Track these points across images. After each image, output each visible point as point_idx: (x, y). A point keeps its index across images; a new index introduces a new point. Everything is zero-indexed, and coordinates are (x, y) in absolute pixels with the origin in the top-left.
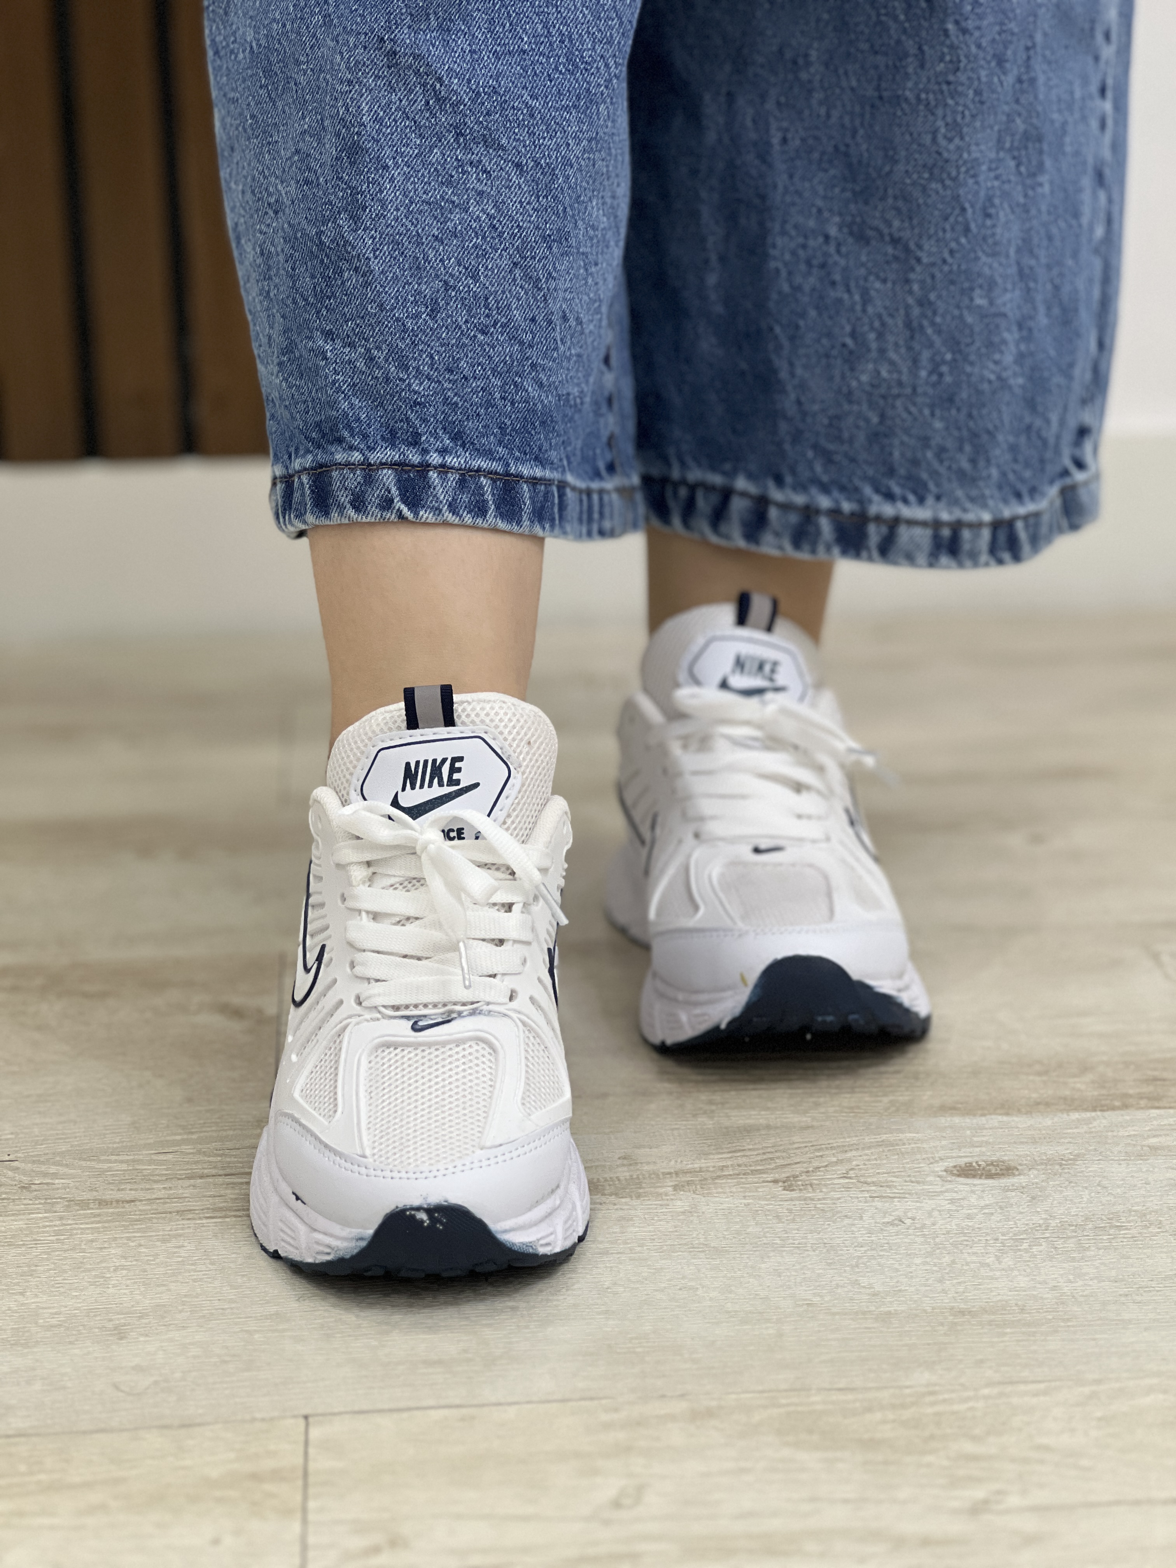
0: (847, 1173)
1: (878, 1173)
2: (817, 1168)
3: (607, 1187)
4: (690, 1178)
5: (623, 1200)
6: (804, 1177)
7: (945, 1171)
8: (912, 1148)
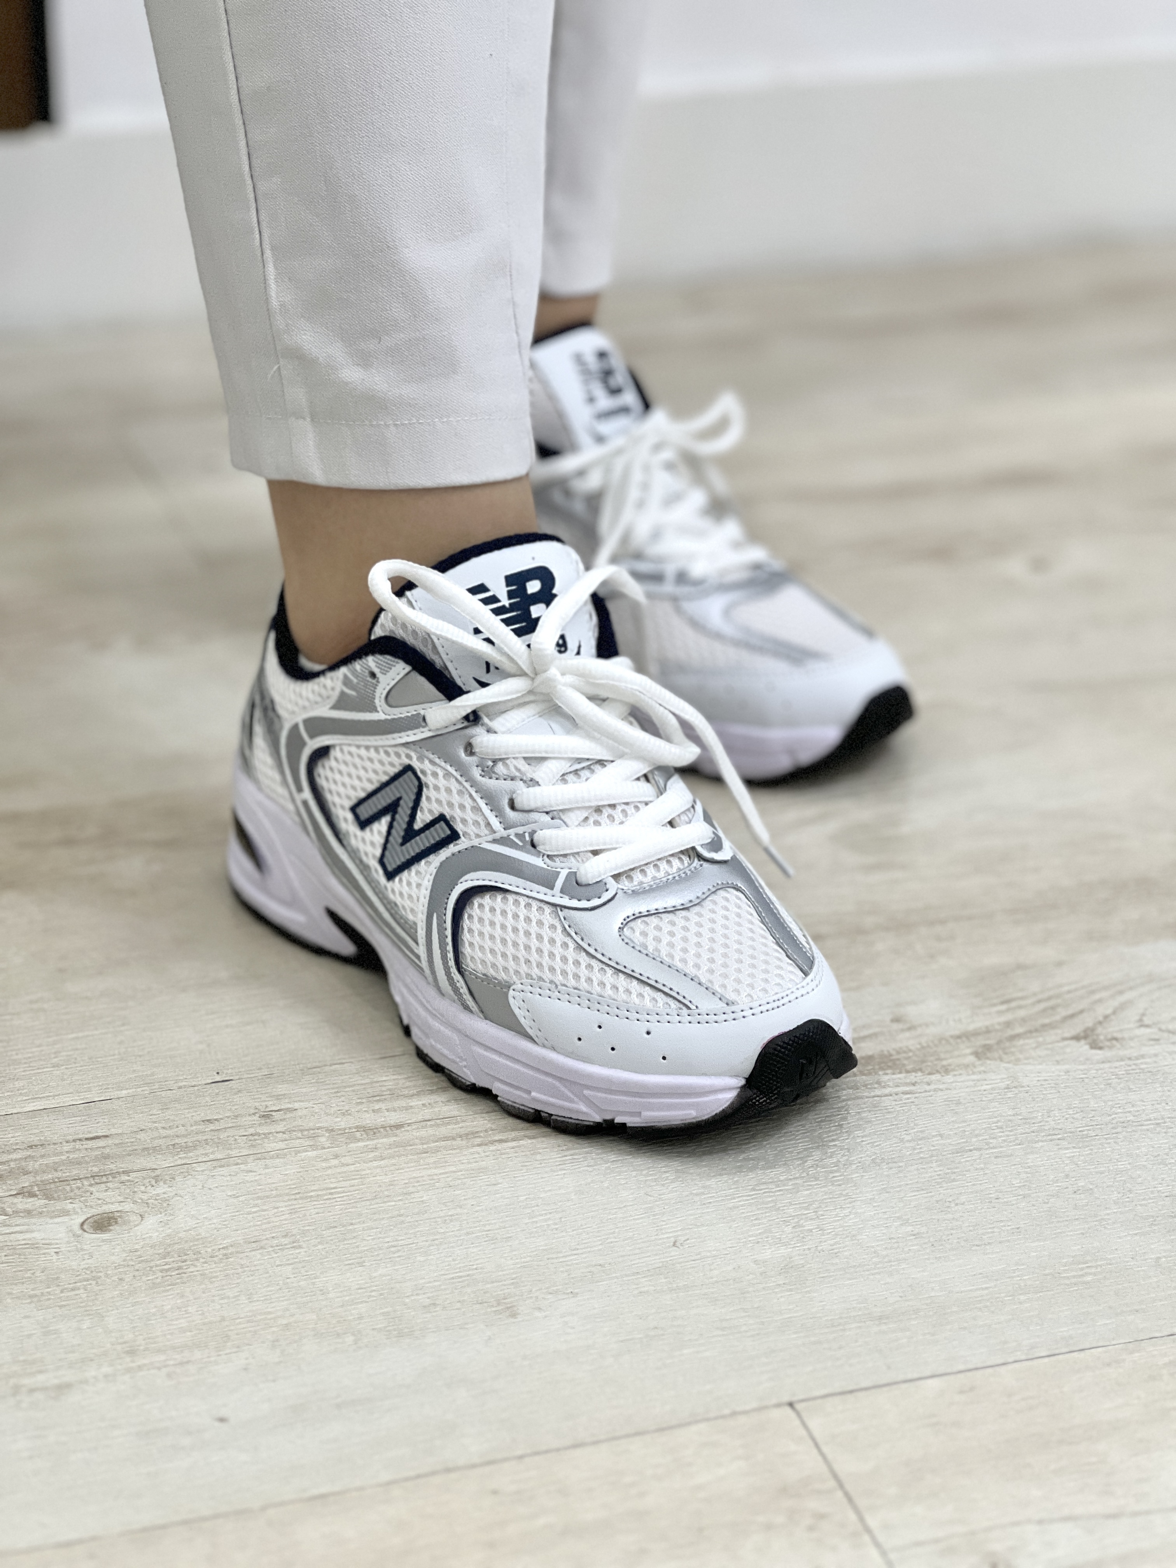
3: (906, 1062)
4: (981, 1041)
5: (933, 1077)
6: (1100, 1030)
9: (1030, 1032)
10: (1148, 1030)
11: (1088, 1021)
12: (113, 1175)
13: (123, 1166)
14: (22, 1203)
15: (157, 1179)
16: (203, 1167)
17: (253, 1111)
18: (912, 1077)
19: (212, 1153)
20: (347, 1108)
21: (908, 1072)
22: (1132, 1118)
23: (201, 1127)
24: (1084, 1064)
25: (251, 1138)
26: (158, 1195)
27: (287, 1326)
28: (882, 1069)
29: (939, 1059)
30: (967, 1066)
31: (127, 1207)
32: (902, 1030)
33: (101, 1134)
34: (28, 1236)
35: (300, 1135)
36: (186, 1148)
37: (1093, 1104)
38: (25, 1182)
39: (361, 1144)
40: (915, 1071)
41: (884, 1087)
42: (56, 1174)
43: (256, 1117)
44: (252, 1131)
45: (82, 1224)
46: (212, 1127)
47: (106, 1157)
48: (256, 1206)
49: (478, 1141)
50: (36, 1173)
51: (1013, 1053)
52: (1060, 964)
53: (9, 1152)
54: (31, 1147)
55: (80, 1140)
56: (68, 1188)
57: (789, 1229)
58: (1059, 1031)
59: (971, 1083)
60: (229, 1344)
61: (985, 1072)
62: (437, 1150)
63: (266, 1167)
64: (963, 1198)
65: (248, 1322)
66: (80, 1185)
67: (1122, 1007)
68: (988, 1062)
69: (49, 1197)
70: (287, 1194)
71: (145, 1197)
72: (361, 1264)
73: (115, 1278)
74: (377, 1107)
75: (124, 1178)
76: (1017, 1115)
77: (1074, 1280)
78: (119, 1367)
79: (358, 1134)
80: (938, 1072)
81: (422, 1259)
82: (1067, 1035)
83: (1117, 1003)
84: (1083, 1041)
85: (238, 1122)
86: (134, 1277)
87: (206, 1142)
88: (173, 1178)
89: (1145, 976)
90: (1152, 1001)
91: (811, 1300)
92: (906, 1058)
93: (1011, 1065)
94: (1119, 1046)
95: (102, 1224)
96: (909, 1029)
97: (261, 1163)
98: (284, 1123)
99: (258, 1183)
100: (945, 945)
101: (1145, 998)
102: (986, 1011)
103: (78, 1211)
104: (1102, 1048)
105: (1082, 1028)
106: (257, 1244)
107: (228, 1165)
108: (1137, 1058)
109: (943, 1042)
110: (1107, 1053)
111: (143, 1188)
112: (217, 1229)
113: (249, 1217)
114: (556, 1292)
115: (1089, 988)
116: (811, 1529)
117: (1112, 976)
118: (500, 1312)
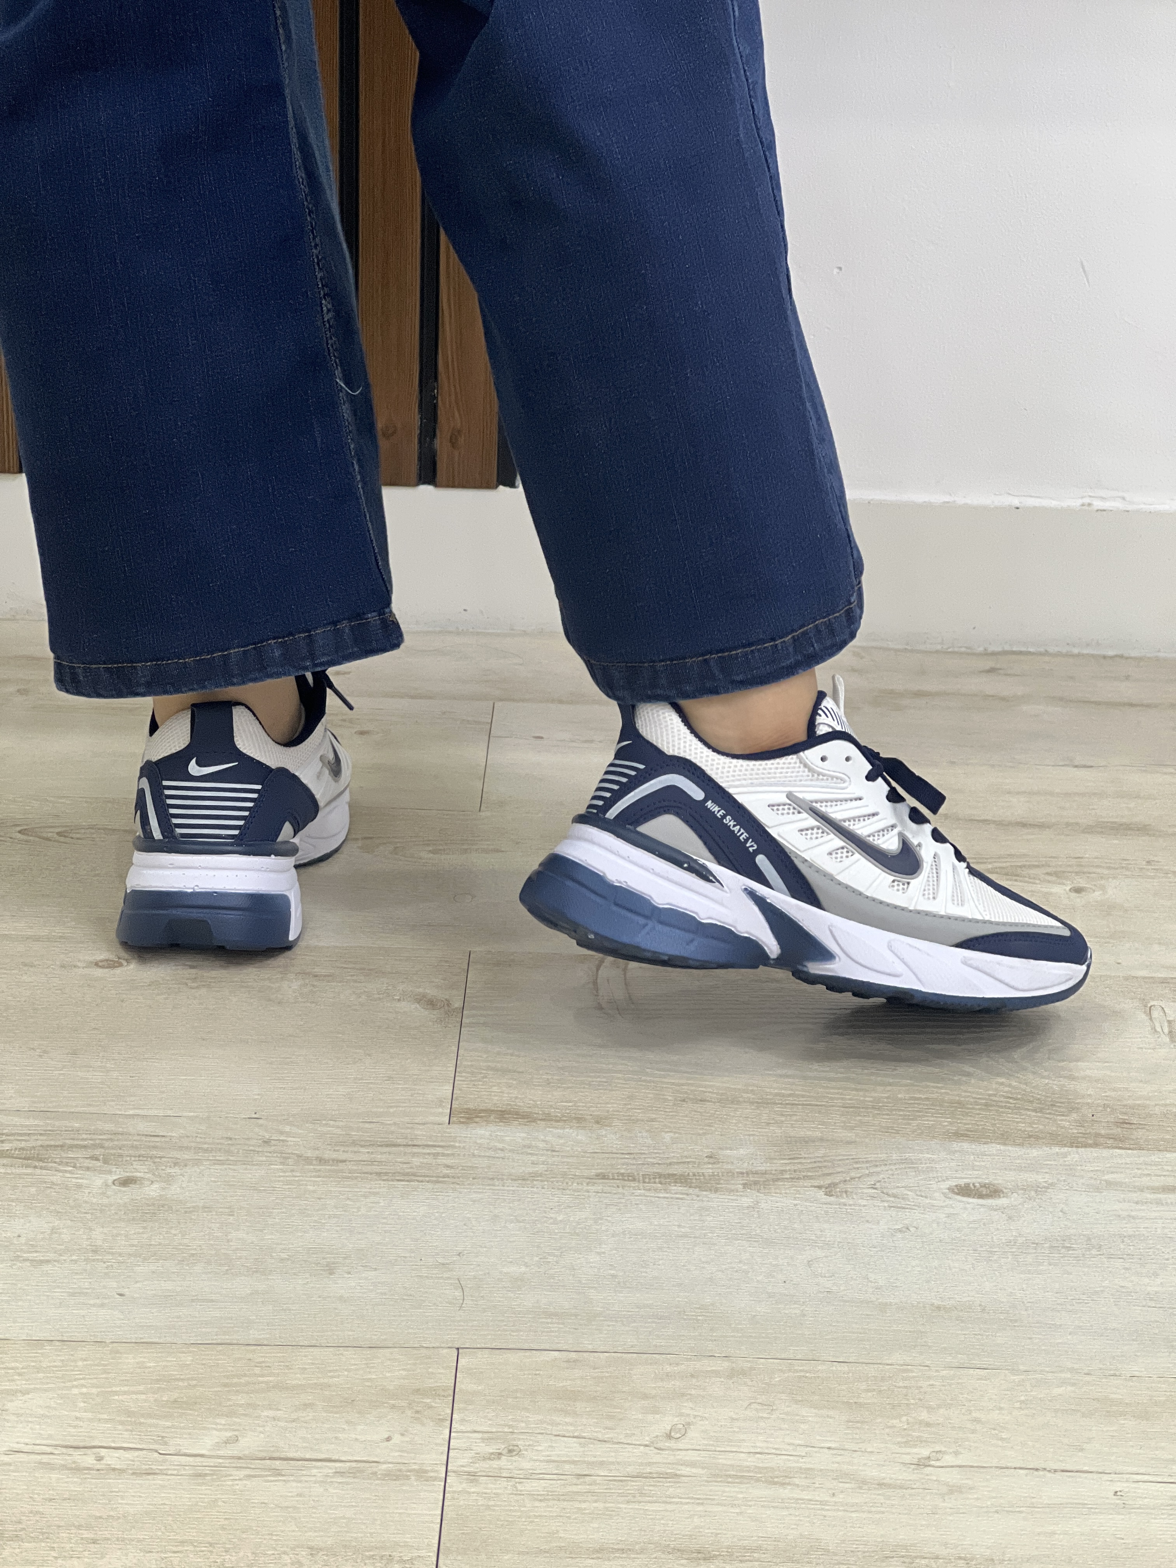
0: (875, 1184)
1: (898, 1187)
2: (851, 1179)
3: (694, 1181)
4: (757, 1178)
5: (705, 1193)
6: (842, 1185)
7: (949, 1189)
8: (927, 1167)
9: (793, 1179)
10: (873, 1191)
11: (838, 1178)
12: (151, 1158)
13: (161, 1154)
14: (88, 1163)
15: (175, 1164)
16: (208, 1162)
17: (260, 1138)
18: (691, 1191)
19: (220, 1156)
20: (318, 1146)
21: (690, 1187)
22: (814, 1238)
23: (224, 1141)
24: (811, 1202)
25: (249, 1152)
26: (170, 1173)
27: (193, 1255)
28: (676, 1182)
29: (719, 1184)
30: (732, 1191)
31: (147, 1176)
32: (709, 1163)
33: (162, 1134)
34: (80, 1181)
35: (279, 1155)
36: (206, 1151)
37: (796, 1225)
38: (98, 1152)
39: (312, 1167)
40: (695, 1188)
41: (667, 1193)
42: (119, 1151)
43: (260, 1142)
44: (251, 1148)
45: (114, 1180)
46: (230, 1142)
47: (155, 1147)
48: (224, 1189)
49: (385, 1178)
50: (108, 1148)
51: (770, 1189)
52: (849, 1143)
53: (101, 1134)
54: (115, 1134)
55: (146, 1135)
56: (120, 1160)
57: (537, 1259)
58: (812, 1181)
59: (727, 1200)
60: (153, 1258)
61: (741, 1196)
62: (356, 1178)
63: (246, 1169)
64: (661, 1262)
65: (173, 1248)
66: (128, 1159)
67: (868, 1175)
68: (749, 1190)
69: (106, 1162)
70: (247, 1186)
71: (162, 1172)
72: (261, 1231)
73: (113, 1212)
74: (337, 1148)
75: (158, 1160)
76: (740, 1223)
77: (691, 1317)
78: (83, 1258)
79: (314, 1162)
80: (711, 1190)
81: (300, 1234)
82: (816, 1185)
83: (867, 1172)
84: (823, 1190)
85: (247, 1142)
86: (125, 1213)
87: (220, 1150)
88: (186, 1166)
89: (901, 1159)
90: (893, 1175)
91: (517, 1298)
92: (696, 1179)
93: (762, 1195)
94: (844, 1195)
95: (126, 1182)
96: (714, 1163)
97: (244, 1166)
98: (273, 1148)
99: (234, 1177)
100: (783, 1119)
101: (890, 1172)
102: (775, 1161)
103: (118, 1172)
104: (832, 1195)
105: (829, 1182)
106: (207, 1209)
107: (223, 1164)
108: (850, 1205)
109: (730, 1174)
110: (832, 1199)
111: (164, 1168)
112: (191, 1197)
113: (215, 1194)
114: (366, 1266)
115: (856, 1160)
116: (417, 1412)
117: (879, 1156)
118: (324, 1270)
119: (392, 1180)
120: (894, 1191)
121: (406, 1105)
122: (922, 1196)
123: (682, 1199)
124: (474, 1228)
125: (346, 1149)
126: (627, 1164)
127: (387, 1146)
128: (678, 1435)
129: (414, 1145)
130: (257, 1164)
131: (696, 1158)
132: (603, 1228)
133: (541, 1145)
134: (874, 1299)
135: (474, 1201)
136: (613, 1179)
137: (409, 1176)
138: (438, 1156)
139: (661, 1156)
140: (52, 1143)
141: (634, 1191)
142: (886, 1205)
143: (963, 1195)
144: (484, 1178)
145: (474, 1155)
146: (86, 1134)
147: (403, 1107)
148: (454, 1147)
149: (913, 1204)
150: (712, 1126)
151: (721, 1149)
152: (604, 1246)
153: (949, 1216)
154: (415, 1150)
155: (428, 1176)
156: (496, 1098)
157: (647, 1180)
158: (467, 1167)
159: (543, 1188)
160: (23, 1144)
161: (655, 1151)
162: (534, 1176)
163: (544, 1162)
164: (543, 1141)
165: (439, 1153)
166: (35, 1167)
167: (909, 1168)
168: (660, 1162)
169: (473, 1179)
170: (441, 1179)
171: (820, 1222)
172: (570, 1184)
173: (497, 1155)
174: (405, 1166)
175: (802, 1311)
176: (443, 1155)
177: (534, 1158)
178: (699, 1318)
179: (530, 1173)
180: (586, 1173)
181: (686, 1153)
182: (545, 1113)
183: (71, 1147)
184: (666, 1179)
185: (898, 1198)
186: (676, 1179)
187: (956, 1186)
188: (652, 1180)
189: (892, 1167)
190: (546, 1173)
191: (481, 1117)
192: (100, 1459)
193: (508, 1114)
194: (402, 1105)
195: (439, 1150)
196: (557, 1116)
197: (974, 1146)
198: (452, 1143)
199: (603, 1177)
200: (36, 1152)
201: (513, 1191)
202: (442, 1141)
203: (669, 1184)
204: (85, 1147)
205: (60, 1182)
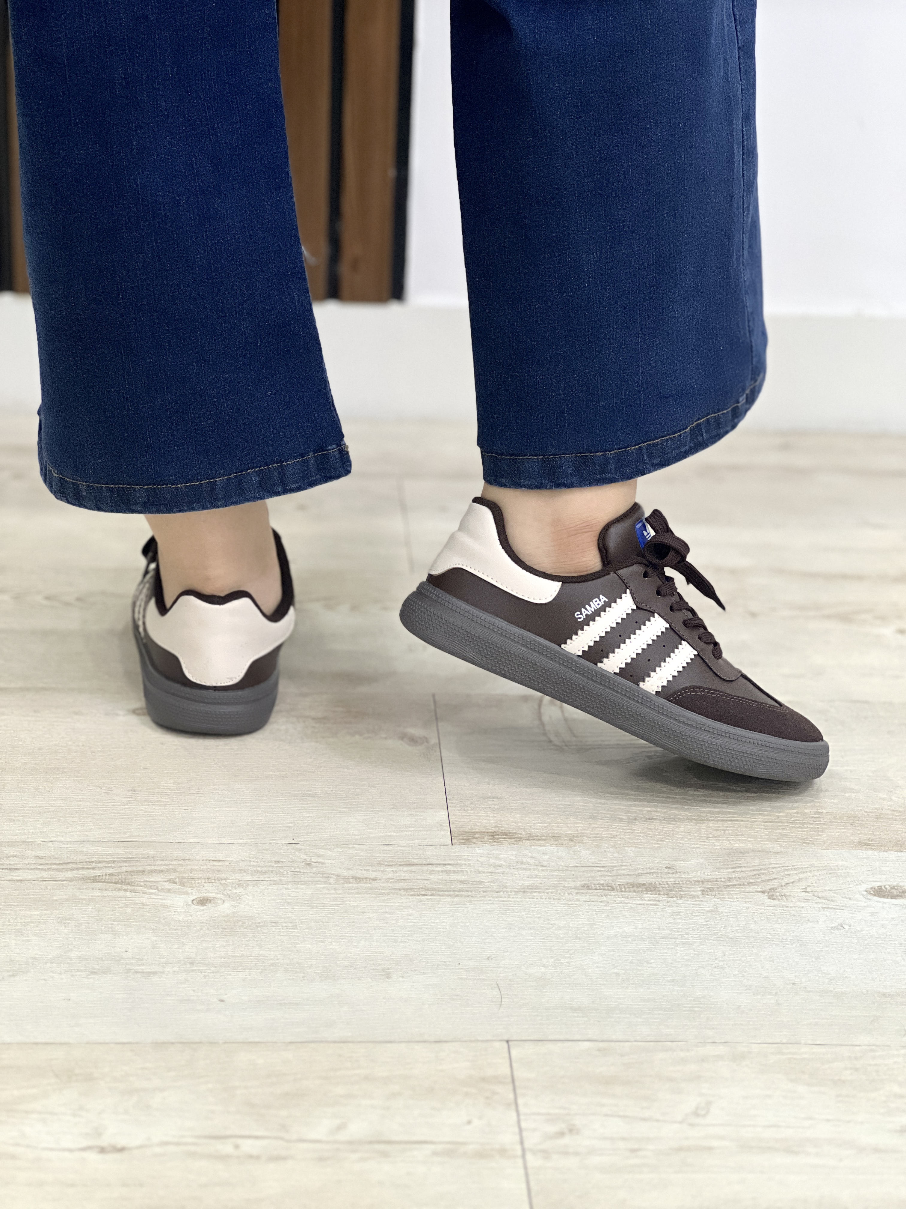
0: (806, 889)
1: (825, 890)
2: (787, 884)
3: (661, 889)
4: (709, 885)
5: (672, 899)
6: (780, 890)
7: (866, 891)
8: (844, 873)
9: (740, 885)
10: (807, 894)
11: (776, 884)
12: (218, 880)
13: (224, 876)
14: (168, 885)
15: (239, 885)
16: (265, 883)
17: (302, 860)
18: (661, 898)
19: (273, 877)
20: (351, 867)
21: (659, 894)
22: (769, 936)
23: (273, 864)
24: (760, 905)
25: (296, 873)
26: (237, 893)
27: (272, 964)
28: (647, 891)
29: (681, 891)
30: (694, 897)
31: (219, 896)
32: (669, 873)
33: (221, 859)
34: (164, 901)
35: (321, 876)
36: (260, 873)
37: (752, 926)
38: (173, 876)
39: (351, 885)
40: (664, 894)
41: (642, 900)
42: (191, 875)
43: (303, 864)
44: (297, 870)
45: (193, 901)
46: (279, 865)
47: (219, 871)
48: (283, 906)
49: (412, 893)
50: (181, 872)
51: (723, 895)
52: (778, 853)
53: (172, 861)
54: (184, 860)
55: (209, 860)
56: (193, 882)
57: (552, 960)
58: (756, 887)
59: (692, 905)
60: (240, 968)
61: (702, 901)
62: (388, 894)
63: (297, 888)
64: (652, 961)
65: (255, 959)
66: (200, 882)
67: (800, 880)
68: (707, 896)
69: (182, 884)
70: (301, 903)
71: (230, 892)
72: (323, 942)
73: (198, 928)
74: (368, 868)
75: (224, 882)
76: (707, 925)
77: (688, 1009)
78: (183, 969)
79: (351, 880)
80: (677, 897)
81: (355, 944)
82: (759, 890)
83: (797, 878)
84: (766, 894)
85: (293, 865)
86: (208, 929)
87: (272, 871)
88: (247, 886)
89: (822, 866)
90: (818, 880)
91: (544, 995)
92: (663, 887)
93: (719, 900)
94: (785, 899)
95: (203, 902)
96: (673, 873)
97: (295, 886)
98: (316, 869)
99: (289, 895)
100: (719, 833)
101: (816, 877)
102: (722, 870)
103: (194, 893)
104: (774, 899)
105: (770, 887)
106: (275, 923)
107: (278, 884)
108: (791, 907)
109: (688, 883)
110: (776, 902)
111: (230, 888)
112: (259, 914)
113: (277, 911)
114: (415, 970)
115: (787, 868)
116: (487, 1098)
117: (804, 863)
118: (382, 975)
119: (418, 895)
120: (824, 895)
121: (413, 829)
122: (847, 898)
123: (655, 905)
124: (495, 935)
125: (374, 868)
126: (604, 876)
127: (407, 865)
128: (703, 1112)
129: (428, 864)
130: (305, 884)
131: (658, 869)
132: (599, 933)
133: (532, 861)
134: (832, 989)
135: (489, 911)
136: (596, 889)
137: (431, 891)
138: (450, 873)
139: (630, 868)
140: (134, 869)
141: (616, 899)
142: (820, 906)
143: (879, 896)
144: (492, 891)
145: (479, 872)
146: (161, 860)
147: (411, 831)
148: (461, 865)
149: (841, 905)
150: (664, 841)
151: (676, 861)
152: (603, 948)
153: (872, 914)
154: (430, 868)
155: (446, 891)
156: (485, 821)
157: (623, 889)
158: (476, 881)
159: (541, 898)
160: (111, 871)
161: (624, 864)
162: (532, 889)
163: (536, 875)
164: (532, 857)
165: (450, 871)
166: (126, 890)
167: (830, 873)
168: (629, 873)
169: (484, 892)
170: (457, 893)
171: (771, 923)
172: (562, 894)
173: (498, 871)
174: (426, 882)
175: (777, 1000)
176: (454, 872)
177: (528, 873)
178: (696, 1009)
179: (528, 886)
180: (573, 884)
181: (648, 865)
182: (527, 834)
183: (151, 872)
184: (638, 887)
185: (828, 900)
186: (647, 888)
187: (871, 888)
188: (628, 889)
189: (817, 873)
190: (540, 885)
191: (477, 838)
192: (237, 1147)
193: (498, 835)
194: (411, 829)
195: (449, 868)
196: (537, 836)
197: (877, 854)
198: (459, 862)
199: (588, 888)
200: (124, 877)
201: (518, 901)
202: (450, 860)
203: (642, 892)
204: (161, 871)
205: (148, 903)
